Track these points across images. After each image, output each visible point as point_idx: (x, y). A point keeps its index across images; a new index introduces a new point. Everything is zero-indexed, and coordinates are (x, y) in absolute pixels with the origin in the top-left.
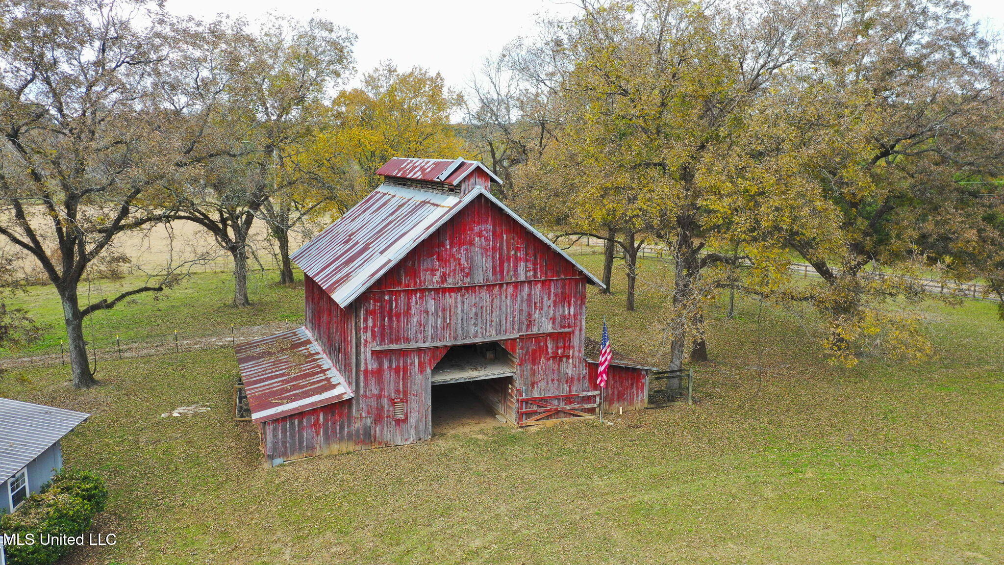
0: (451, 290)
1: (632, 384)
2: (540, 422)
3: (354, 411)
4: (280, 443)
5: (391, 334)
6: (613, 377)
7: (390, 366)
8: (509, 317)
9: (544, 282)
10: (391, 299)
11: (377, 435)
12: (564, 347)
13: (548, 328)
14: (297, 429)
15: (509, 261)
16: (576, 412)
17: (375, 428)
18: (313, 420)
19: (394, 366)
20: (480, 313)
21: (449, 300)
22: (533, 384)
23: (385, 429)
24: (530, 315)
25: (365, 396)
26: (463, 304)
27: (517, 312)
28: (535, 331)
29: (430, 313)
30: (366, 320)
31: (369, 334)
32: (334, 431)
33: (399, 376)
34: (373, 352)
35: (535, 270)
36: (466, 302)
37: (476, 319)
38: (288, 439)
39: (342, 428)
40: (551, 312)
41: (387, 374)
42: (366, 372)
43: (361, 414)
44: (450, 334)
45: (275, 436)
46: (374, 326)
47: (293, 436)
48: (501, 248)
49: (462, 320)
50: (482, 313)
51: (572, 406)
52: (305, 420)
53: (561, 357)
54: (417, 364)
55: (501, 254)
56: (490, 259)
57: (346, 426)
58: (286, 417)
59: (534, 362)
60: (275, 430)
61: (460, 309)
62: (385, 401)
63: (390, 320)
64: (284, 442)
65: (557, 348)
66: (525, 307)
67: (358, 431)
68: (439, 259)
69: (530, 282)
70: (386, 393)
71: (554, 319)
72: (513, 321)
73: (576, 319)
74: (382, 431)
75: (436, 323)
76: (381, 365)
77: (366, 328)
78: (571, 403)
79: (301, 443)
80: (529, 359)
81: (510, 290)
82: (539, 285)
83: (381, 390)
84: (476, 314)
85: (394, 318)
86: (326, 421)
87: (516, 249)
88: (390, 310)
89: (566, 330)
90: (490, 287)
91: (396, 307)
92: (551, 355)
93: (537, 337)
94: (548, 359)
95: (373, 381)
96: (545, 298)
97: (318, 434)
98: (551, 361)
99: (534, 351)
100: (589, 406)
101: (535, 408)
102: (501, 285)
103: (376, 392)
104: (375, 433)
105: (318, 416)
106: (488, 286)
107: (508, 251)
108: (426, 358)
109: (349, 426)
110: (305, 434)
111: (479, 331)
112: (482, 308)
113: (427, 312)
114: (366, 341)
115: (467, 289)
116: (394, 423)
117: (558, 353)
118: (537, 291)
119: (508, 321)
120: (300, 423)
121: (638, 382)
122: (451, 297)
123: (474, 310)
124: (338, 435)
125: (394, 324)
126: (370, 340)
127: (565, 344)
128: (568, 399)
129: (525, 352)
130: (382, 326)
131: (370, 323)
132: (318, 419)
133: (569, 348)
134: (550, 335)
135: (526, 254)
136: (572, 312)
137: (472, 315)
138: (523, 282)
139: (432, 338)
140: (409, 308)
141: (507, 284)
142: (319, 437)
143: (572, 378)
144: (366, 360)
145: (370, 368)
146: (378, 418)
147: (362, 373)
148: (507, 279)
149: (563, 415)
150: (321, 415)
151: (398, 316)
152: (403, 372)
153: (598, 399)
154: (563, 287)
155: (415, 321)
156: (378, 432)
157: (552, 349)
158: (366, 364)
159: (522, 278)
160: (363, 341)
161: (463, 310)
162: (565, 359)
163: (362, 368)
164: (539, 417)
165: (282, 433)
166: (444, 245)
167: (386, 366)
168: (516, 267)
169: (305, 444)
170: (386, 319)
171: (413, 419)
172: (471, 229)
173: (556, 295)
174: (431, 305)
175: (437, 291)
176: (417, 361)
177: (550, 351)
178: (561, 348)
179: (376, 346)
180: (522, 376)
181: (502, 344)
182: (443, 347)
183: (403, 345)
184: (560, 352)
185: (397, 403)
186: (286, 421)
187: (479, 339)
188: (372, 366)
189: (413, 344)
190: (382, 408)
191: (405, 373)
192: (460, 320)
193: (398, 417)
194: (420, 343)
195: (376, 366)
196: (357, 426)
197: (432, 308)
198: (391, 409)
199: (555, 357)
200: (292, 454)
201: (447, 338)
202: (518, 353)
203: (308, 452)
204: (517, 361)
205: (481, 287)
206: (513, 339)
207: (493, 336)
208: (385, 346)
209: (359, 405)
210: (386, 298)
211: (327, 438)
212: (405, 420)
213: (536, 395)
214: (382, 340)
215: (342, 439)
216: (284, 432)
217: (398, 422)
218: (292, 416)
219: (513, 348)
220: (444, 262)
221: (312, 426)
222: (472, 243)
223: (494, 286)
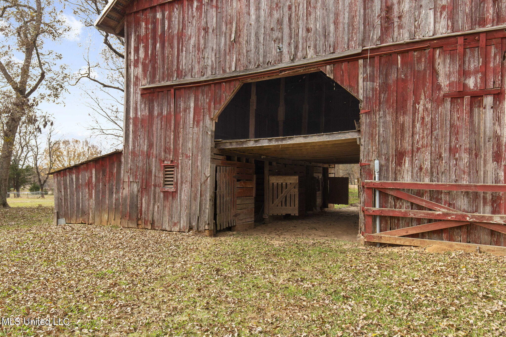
2: (416, 241)
3: (123, 172)
4: (63, 200)
5: (163, 66)
7: (161, 113)
8: (341, 18)
10: (163, 16)
11: (143, 209)
12: (483, 70)
13: (435, 28)
14: (75, 186)
17: (142, 200)
18: (87, 178)
19: (165, 113)
20: (286, 20)
22: (401, 156)
23: (152, 202)
25: (134, 153)
27: (359, 4)
28: (402, 37)
29: (211, 30)
30: (137, 50)
31: (140, 69)
32: (104, 196)
33: (170, 127)
34: (144, 92)
37: (281, 30)
38: (69, 197)
39: (111, 193)
41: (157, 124)
42: (136, 119)
43: (129, 178)
44: (238, 60)
46: (145, 57)
47: (72, 194)
49: (257, 34)
50: (290, 19)
52: (81, 176)
53: (477, 97)
54: (192, 110)
57: (115, 190)
58: (66, 170)
60: (59, 183)
61: (253, 17)
62: (154, 163)
63: (163, 47)
64: (66, 200)
67: (125, 199)
70: (155, 151)
71: (450, 10)
72: (351, 24)
74: (148, 204)
75: (218, 44)
76: (151, 111)
77: (137, 61)
79: (78, 204)
80: (387, 101)
83: (151, 146)
84: (280, 22)
85: (166, 44)
86: (97, 180)
88: (163, 32)
89: (489, 27)
91: (169, 27)
92: (446, 89)
93: (408, 50)
94: (440, 102)
95: (141, 133)
97: (91, 196)
98: (448, 105)
99: (402, 83)
101: (404, 209)
103: (145, 148)
104: (141, 207)
108: (204, 100)
109: (118, 192)
110: (81, 194)
111: (285, 50)
112: (290, 8)
113: (206, 29)
114: (137, 78)
116: (162, 195)
117: (465, 85)
119: (341, 26)
120: (77, 179)
123: (276, 15)
124: (107, 202)
125: (167, 52)
126: (140, 76)
127: (486, 63)
129: (376, 85)
130: (154, 56)
131: (142, 54)
132: (91, 177)
134: (444, 43)
137: (272, 24)
139: (212, 68)
140: (184, 27)
142: (91, 200)
144: (136, 104)
145: (139, 114)
146: (146, 186)
147: (131, 121)
150: (94, 172)
151: (171, 40)
152: (174, 122)
155: (191, 44)
156: (144, 205)
157: (449, 76)
158: (136, 109)
160: (132, 79)
161: (258, 18)
162: (489, 100)
163: (132, 115)
164: (414, 228)
165: (64, 188)
169: (80, 205)
170: (158, 45)
171: (183, 194)
176: (192, 105)
177: (443, 81)
178: (476, 72)
179: (145, 84)
180: (372, 136)
181: (328, 70)
182: (229, 80)
183: (174, 81)
184: (471, 83)
185: (166, 167)
186: (66, 176)
187: (286, 63)
188: (143, 112)
189: (188, 79)
190: (151, 172)
191: (177, 125)
192: (253, 35)
193: (167, 188)
194: (198, 78)
195: (146, 112)
196: (126, 192)
197: (213, 22)
198: (161, 175)
199: (458, 95)
200: (72, 216)
201: (233, 68)
202: (363, 88)
203: (84, 217)
204: (363, 106)
206: (354, 59)
207: (310, 56)
208: (156, 83)
209: (126, 163)
210: (158, 16)
211: (98, 203)
212: (175, 193)
213: (407, 179)
214: (153, 75)
215: (110, 208)
216: (66, 188)
217: (167, 195)
218: (71, 169)
219: (354, 77)
221: (86, 185)
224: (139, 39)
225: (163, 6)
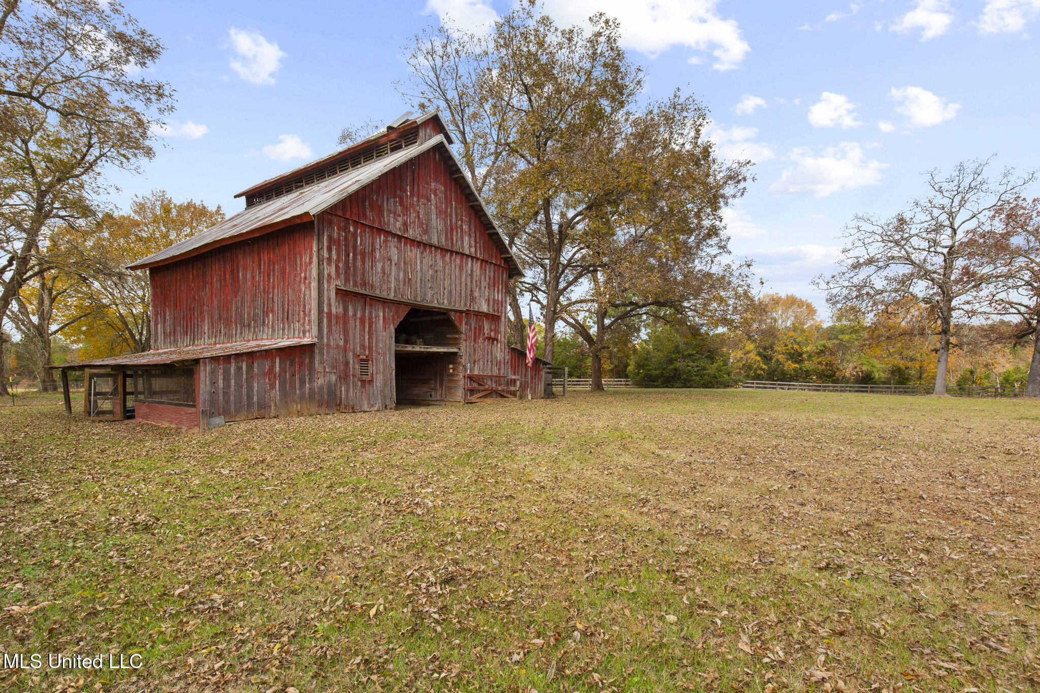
0: (412, 242)
1: (536, 375)
3: (316, 362)
4: (221, 395)
5: (355, 276)
7: (355, 315)
8: (457, 288)
9: (482, 260)
10: (355, 231)
11: (343, 396)
12: (495, 330)
13: (484, 308)
14: (244, 376)
15: (457, 230)
16: (505, 394)
17: (341, 388)
18: (267, 367)
19: (359, 315)
20: (435, 277)
21: (414, 253)
23: (351, 389)
24: (472, 291)
25: (329, 345)
26: (421, 263)
27: (463, 284)
28: (476, 308)
29: (393, 263)
30: (330, 250)
31: (333, 269)
32: (293, 386)
33: (364, 330)
34: (339, 291)
35: (475, 246)
36: (424, 261)
37: (433, 283)
38: (232, 389)
39: (302, 383)
40: (487, 293)
41: (352, 322)
42: (330, 315)
43: (324, 368)
44: (411, 292)
45: (214, 383)
46: (338, 260)
47: (239, 386)
48: (451, 215)
49: (421, 280)
50: (437, 278)
51: (501, 387)
52: (255, 365)
53: (493, 340)
54: (381, 319)
55: (451, 221)
56: (443, 222)
57: (307, 381)
58: (229, 356)
59: (475, 339)
60: (213, 372)
61: (419, 267)
62: (351, 356)
63: (355, 258)
64: (226, 394)
65: (491, 330)
66: (469, 282)
67: (321, 388)
68: (400, 203)
69: (472, 258)
70: (351, 345)
71: (488, 300)
72: (461, 293)
74: (347, 391)
75: (399, 275)
76: (346, 309)
77: (329, 259)
78: (500, 384)
79: (250, 397)
80: (471, 336)
81: (458, 260)
82: (479, 264)
83: (346, 341)
84: (432, 277)
85: (359, 257)
86: (283, 370)
88: (355, 246)
89: (496, 313)
90: (444, 251)
91: (361, 244)
92: (486, 335)
93: (477, 314)
94: (485, 340)
95: (336, 328)
96: (483, 278)
97: (273, 386)
98: (487, 342)
99: (475, 329)
100: (513, 389)
101: (476, 385)
102: (451, 253)
103: (341, 342)
104: (341, 394)
105: (274, 363)
106: (441, 249)
107: (456, 221)
108: (390, 313)
109: (311, 381)
110: (255, 385)
111: (435, 296)
112: (437, 271)
113: (390, 260)
114: (329, 275)
115: (425, 245)
116: (359, 383)
117: (491, 335)
118: (477, 268)
120: (250, 368)
122: (411, 251)
123: (430, 272)
124: (298, 392)
125: (359, 264)
126: (333, 275)
127: (495, 327)
128: (498, 379)
129: (469, 328)
130: (347, 262)
131: (334, 256)
132: (272, 367)
133: (498, 331)
134: (486, 315)
136: (500, 297)
137: (429, 276)
138: (467, 256)
139: (395, 291)
140: (373, 250)
141: (456, 253)
142: (274, 391)
143: (500, 361)
144: (329, 300)
145: (334, 311)
146: (344, 377)
147: (325, 315)
148: (456, 248)
149: (495, 395)
150: (278, 360)
151: (363, 255)
152: (367, 323)
153: (518, 383)
154: (494, 272)
155: (379, 266)
156: (343, 392)
157: (487, 330)
158: (329, 305)
159: (467, 251)
160: (326, 275)
161: (421, 269)
162: (495, 342)
163: (326, 310)
164: (480, 394)
165: (224, 379)
166: (406, 191)
167: (351, 313)
168: (462, 239)
169: (255, 398)
170: (351, 255)
171: (379, 382)
172: (428, 184)
173: (490, 278)
174: (394, 253)
175: (400, 237)
176: (381, 315)
177: (485, 331)
178: (493, 330)
179: (340, 284)
180: (466, 352)
181: (452, 315)
182: (406, 304)
185: (362, 360)
186: (230, 363)
187: (435, 304)
188: (337, 309)
189: (377, 293)
190: (348, 364)
191: (370, 326)
192: (419, 279)
193: (364, 378)
194: (384, 295)
195: (341, 310)
196: (320, 382)
197: (395, 258)
198: (357, 367)
199: (489, 338)
200: (238, 411)
201: (408, 296)
202: (463, 328)
203: (261, 411)
204: (463, 336)
205: (437, 248)
206: (461, 312)
207: (445, 304)
208: (350, 288)
209: (322, 354)
210: (352, 229)
211: (284, 394)
212: (371, 381)
213: (476, 372)
214: (347, 280)
215: (302, 398)
216: (226, 379)
217: (363, 382)
218: (238, 356)
219: (461, 322)
220: (406, 210)
221: (265, 374)
222: (429, 200)
223: (447, 251)
224: (331, 240)
225: (356, 223)
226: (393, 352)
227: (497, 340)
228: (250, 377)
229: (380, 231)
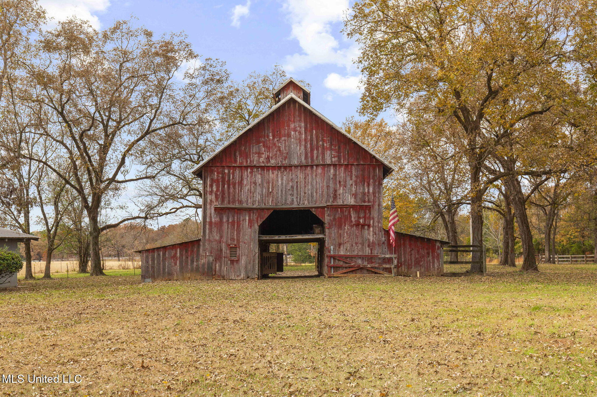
0: (274, 168)
1: (428, 253)
2: (345, 275)
3: (201, 250)
4: (150, 268)
5: (229, 197)
6: (410, 245)
7: (228, 220)
8: (318, 191)
9: (347, 166)
10: (229, 172)
11: (217, 270)
12: (365, 217)
13: (351, 201)
14: (161, 259)
15: (317, 150)
16: (376, 270)
17: (216, 264)
18: (173, 254)
19: (230, 220)
20: (295, 187)
21: (271, 175)
22: (340, 245)
23: (223, 265)
24: (335, 191)
25: (209, 240)
26: (282, 179)
27: (325, 187)
28: (340, 202)
29: (258, 184)
30: (211, 186)
31: (213, 197)
32: (187, 263)
33: (234, 228)
34: (216, 209)
35: (339, 157)
36: (285, 178)
37: (293, 191)
38: (156, 265)
39: (192, 262)
40: (354, 189)
41: (225, 226)
42: (211, 223)
43: (206, 253)
44: (273, 200)
45: (147, 262)
46: (218, 190)
47: (159, 263)
48: (311, 140)
49: (282, 191)
50: (297, 187)
51: (373, 265)
52: (167, 253)
53: (363, 226)
54: (247, 221)
55: (311, 144)
56: (303, 148)
57: (195, 260)
58: (154, 249)
59: (340, 227)
61: (280, 183)
62: (224, 246)
63: (229, 187)
64: (153, 267)
65: (359, 218)
66: (331, 185)
67: (204, 265)
68: (264, 146)
69: (335, 165)
70: (224, 240)
71: (355, 195)
72: (322, 194)
73: (375, 196)
74: (220, 267)
75: (262, 192)
76: (221, 219)
77: (211, 192)
78: (372, 263)
79: (164, 269)
80: (335, 225)
81: (320, 170)
82: (343, 169)
83: (221, 237)
84: (292, 187)
85: (231, 186)
86: (181, 255)
87: (323, 141)
88: (229, 180)
89: (366, 204)
91: (233, 178)
92: (354, 223)
93: (342, 207)
94: (352, 226)
95: (215, 230)
96: (348, 178)
97: (176, 264)
98: (355, 227)
99: (340, 219)
100: (388, 266)
101: (341, 263)
102: (312, 166)
103: (217, 238)
104: (216, 268)
106: (301, 166)
107: (317, 142)
108: (254, 216)
109: (197, 261)
110: (167, 263)
111: (295, 200)
112: (297, 182)
113: (255, 183)
114: (211, 201)
115: (285, 167)
116: (229, 262)
117: (360, 222)
118: (341, 173)
119: (318, 194)
120: (164, 254)
121: (433, 251)
122: (273, 173)
123: (291, 184)
124: (189, 267)
125: (231, 190)
126: (214, 200)
127: (365, 215)
128: (370, 258)
129: (332, 218)
130: (223, 191)
131: (215, 189)
132: (176, 253)
133: (369, 218)
134: (353, 207)
135: (331, 145)
136: (371, 190)
137: (289, 187)
138: (329, 165)
139: (259, 202)
140: (242, 180)
141: (317, 166)
142: (176, 266)
143: (373, 243)
144: (211, 214)
145: (213, 220)
146: (218, 257)
147: (207, 223)
148: (316, 162)
149: (365, 272)
150: (178, 250)
151: (234, 185)
152: (237, 226)
153: (395, 261)
154: (363, 170)
155: (246, 189)
157: (355, 218)
158: (211, 217)
159: (328, 162)
160: (209, 201)
161: (282, 184)
162: (366, 227)
163: (208, 219)
164: (345, 270)
165: (152, 260)
166: (268, 136)
167: (225, 220)
168: (323, 154)
169: (166, 270)
170: (226, 186)
171: (243, 260)
172: (289, 126)
173: (357, 177)
174: (259, 178)
175: (263, 168)
176: (247, 218)
177: (353, 219)
178: (363, 218)
179: (218, 204)
180: (330, 237)
181: (314, 211)
182: (268, 209)
183: (237, 205)
184: (361, 221)
185: (231, 248)
186: (154, 252)
187: (295, 205)
188: (215, 219)
189: (245, 205)
190: (221, 250)
191: (238, 226)
192: (280, 190)
193: (233, 258)
194: (250, 206)
195: (218, 219)
196: (203, 261)
197: (259, 180)
198: (228, 252)
199: (358, 224)
200: (158, 277)
201: (270, 203)
202: (327, 219)
203: (169, 276)
204: (326, 225)
205: (296, 167)
206: (323, 208)
207: (306, 204)
208: (226, 205)
209: (204, 245)
210: (226, 171)
211: (182, 268)
212: (238, 261)
213: (342, 253)
214: (223, 201)
215: (192, 270)
216: (153, 260)
217: (232, 262)
218: (158, 249)
219: (323, 214)
220: (268, 148)
221: (172, 258)
222: (289, 135)
223: (306, 166)
224: (212, 180)
225: (229, 167)
226: (257, 241)
227: (369, 226)
228: (164, 259)
229: (247, 167)
